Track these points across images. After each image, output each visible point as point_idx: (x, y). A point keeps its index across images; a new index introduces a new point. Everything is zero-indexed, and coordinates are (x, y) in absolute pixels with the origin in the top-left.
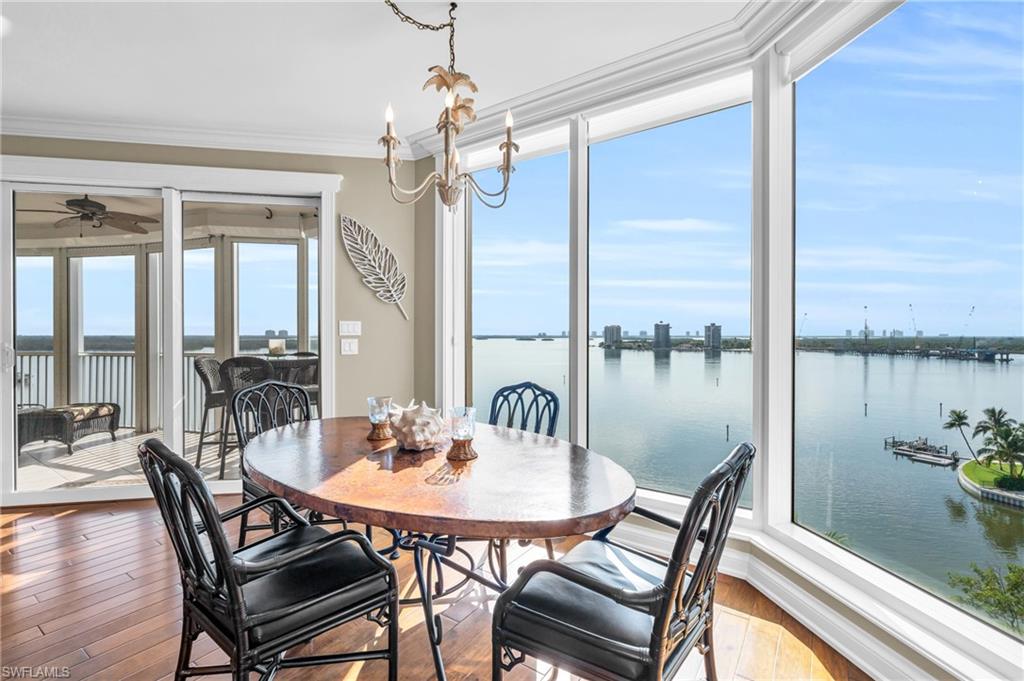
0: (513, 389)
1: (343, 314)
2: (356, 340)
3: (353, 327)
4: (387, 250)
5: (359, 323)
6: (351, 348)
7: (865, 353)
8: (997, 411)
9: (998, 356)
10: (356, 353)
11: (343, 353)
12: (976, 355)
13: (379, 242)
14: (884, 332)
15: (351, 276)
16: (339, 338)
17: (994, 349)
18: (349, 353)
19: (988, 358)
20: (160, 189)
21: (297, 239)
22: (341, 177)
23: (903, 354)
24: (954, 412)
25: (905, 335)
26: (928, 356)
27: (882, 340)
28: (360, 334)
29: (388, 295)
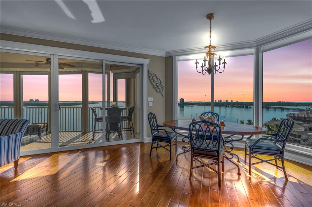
0: (205, 113)
1: (149, 96)
2: (152, 102)
3: (151, 99)
4: (159, 79)
5: (153, 98)
6: (151, 104)
7: (220, 106)
8: (250, 120)
9: (249, 107)
10: (152, 106)
11: (149, 106)
12: (244, 107)
13: (158, 77)
14: (224, 101)
15: (151, 86)
16: (148, 102)
17: (248, 105)
18: (150, 106)
19: (247, 107)
20: (102, 60)
21: (108, 73)
22: (149, 60)
23: (228, 106)
24: (241, 121)
25: (229, 101)
26: (234, 107)
27: (224, 103)
28: (153, 101)
29: (160, 91)
